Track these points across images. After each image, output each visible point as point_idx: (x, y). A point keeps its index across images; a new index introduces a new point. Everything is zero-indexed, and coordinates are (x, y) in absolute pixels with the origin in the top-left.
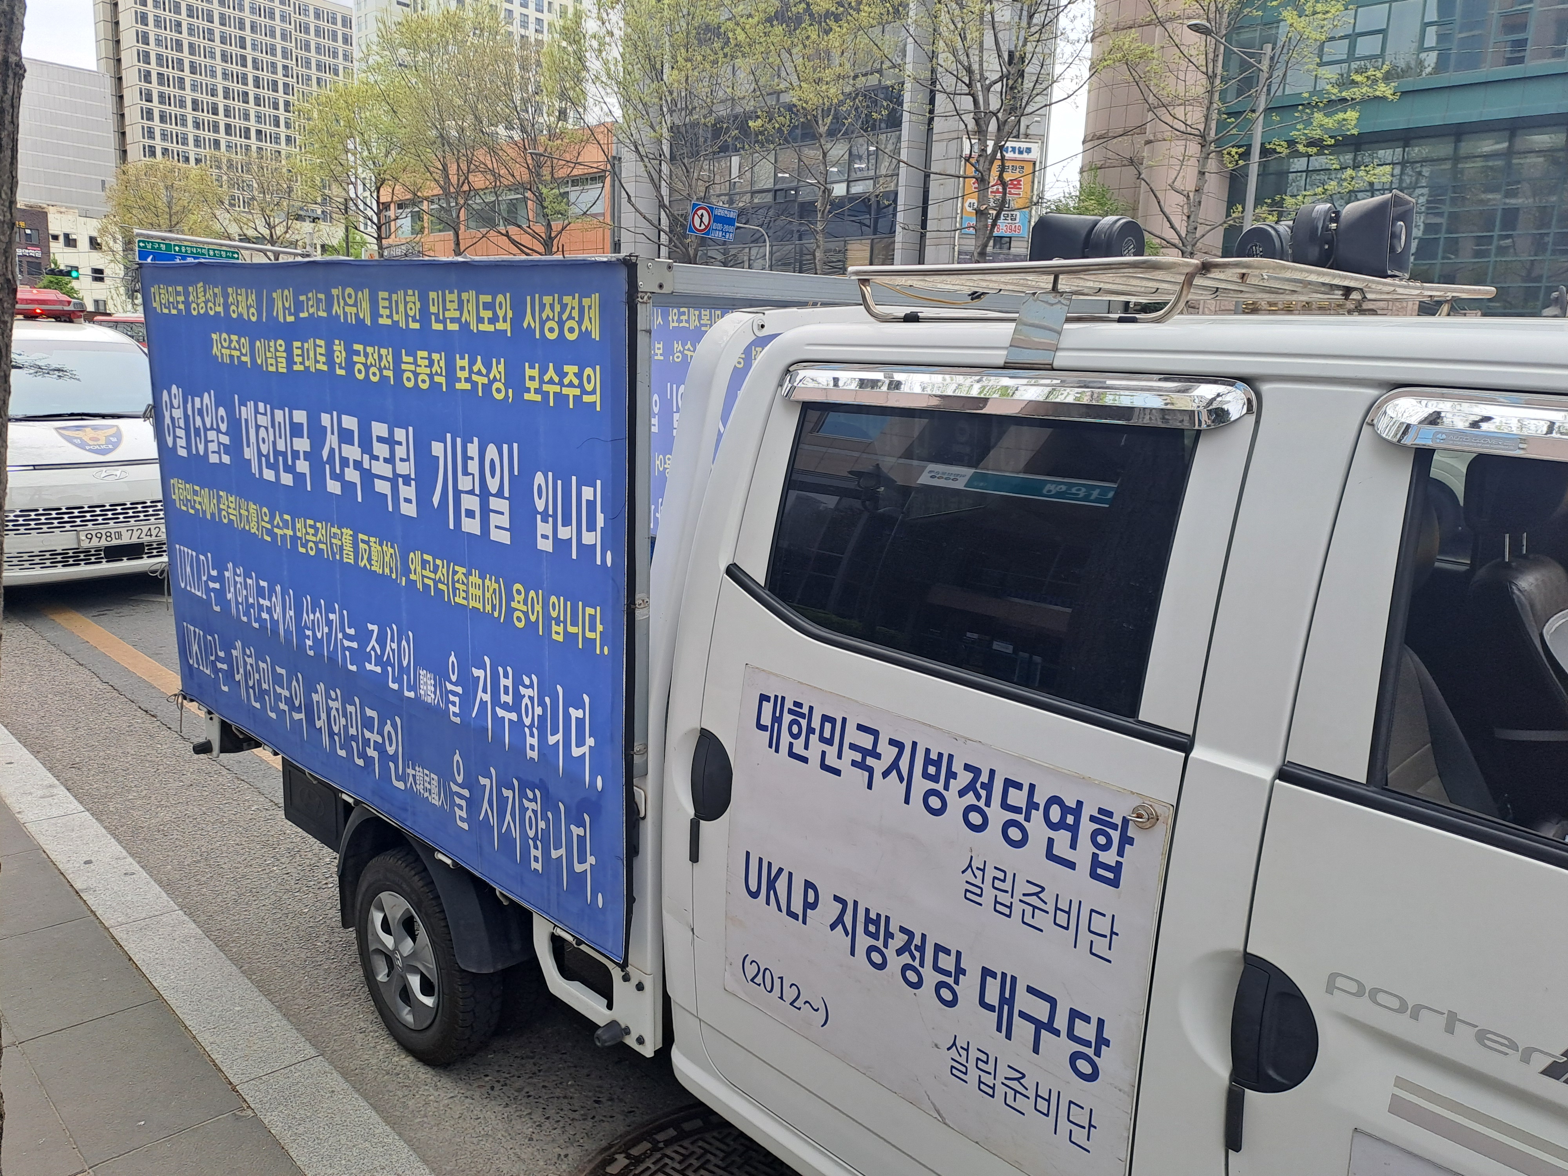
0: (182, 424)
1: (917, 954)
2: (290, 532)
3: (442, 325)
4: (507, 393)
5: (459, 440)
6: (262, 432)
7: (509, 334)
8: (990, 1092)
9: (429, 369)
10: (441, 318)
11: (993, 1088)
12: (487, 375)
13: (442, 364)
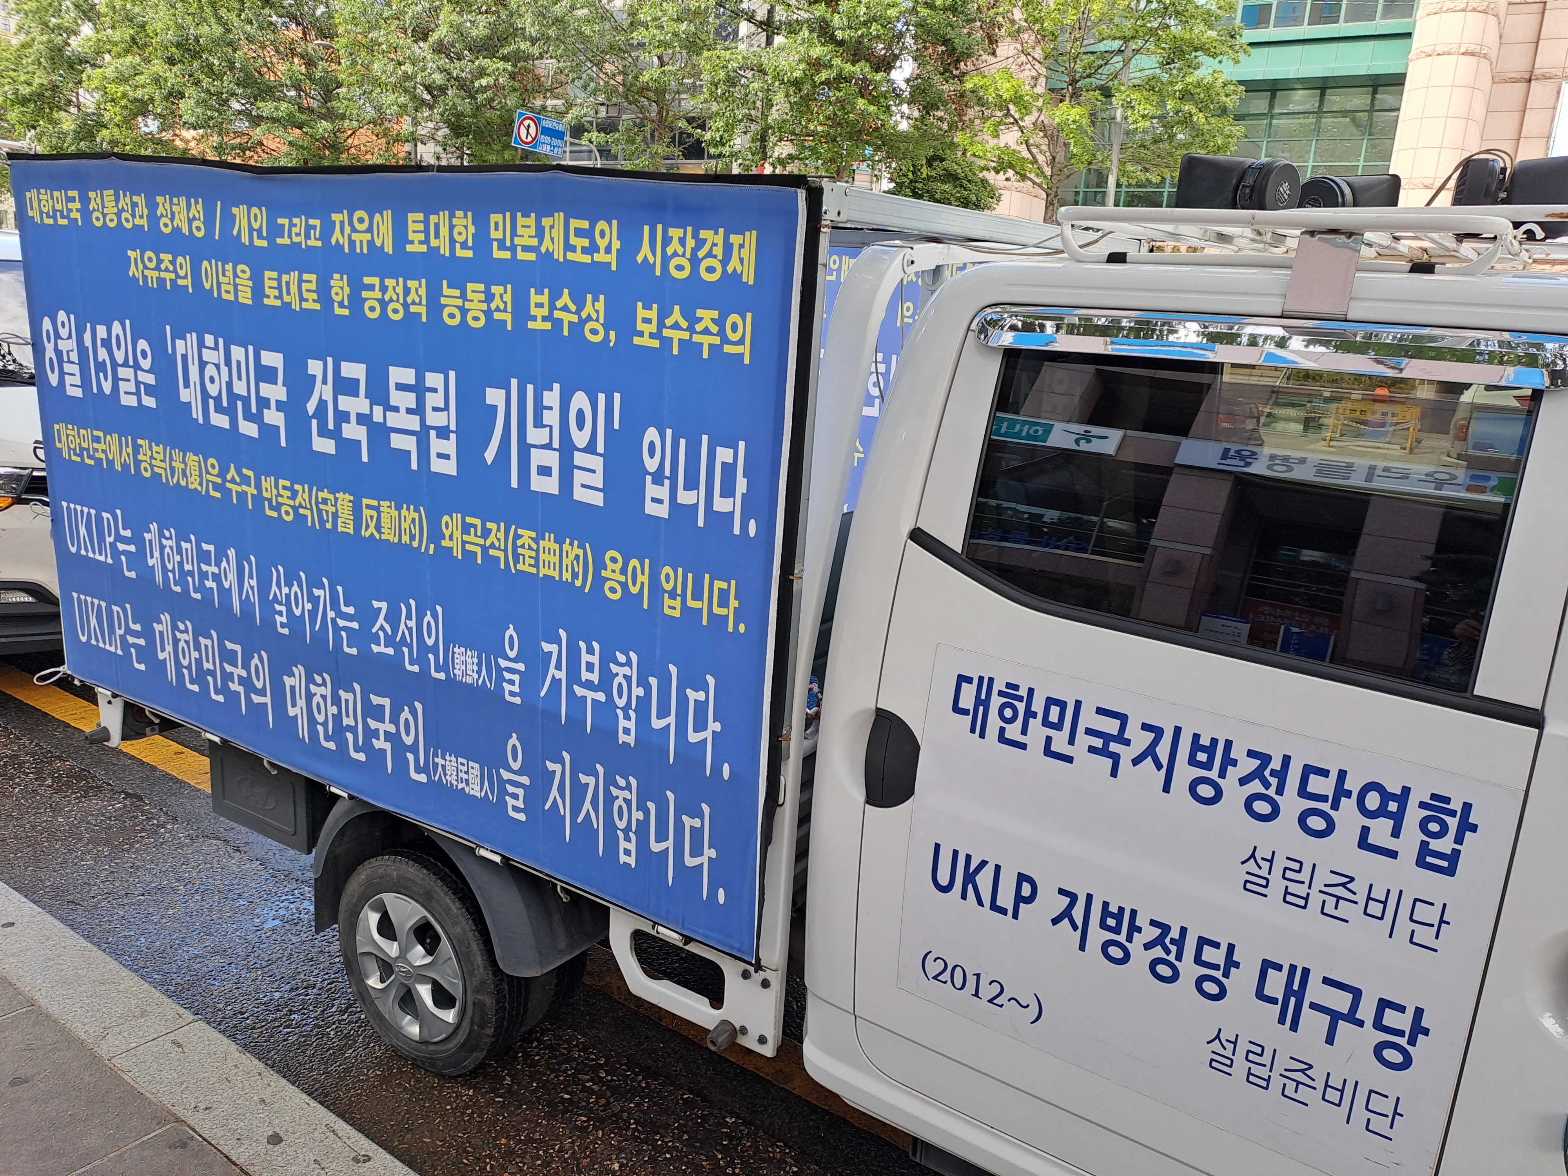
0: (74, 357)
1: (1173, 948)
2: (251, 490)
3: (509, 253)
4: (607, 335)
5: (530, 388)
6: (210, 370)
7: (614, 268)
8: (1264, 1084)
9: (486, 304)
10: (508, 244)
11: (1268, 1080)
12: (578, 313)
13: (508, 298)
